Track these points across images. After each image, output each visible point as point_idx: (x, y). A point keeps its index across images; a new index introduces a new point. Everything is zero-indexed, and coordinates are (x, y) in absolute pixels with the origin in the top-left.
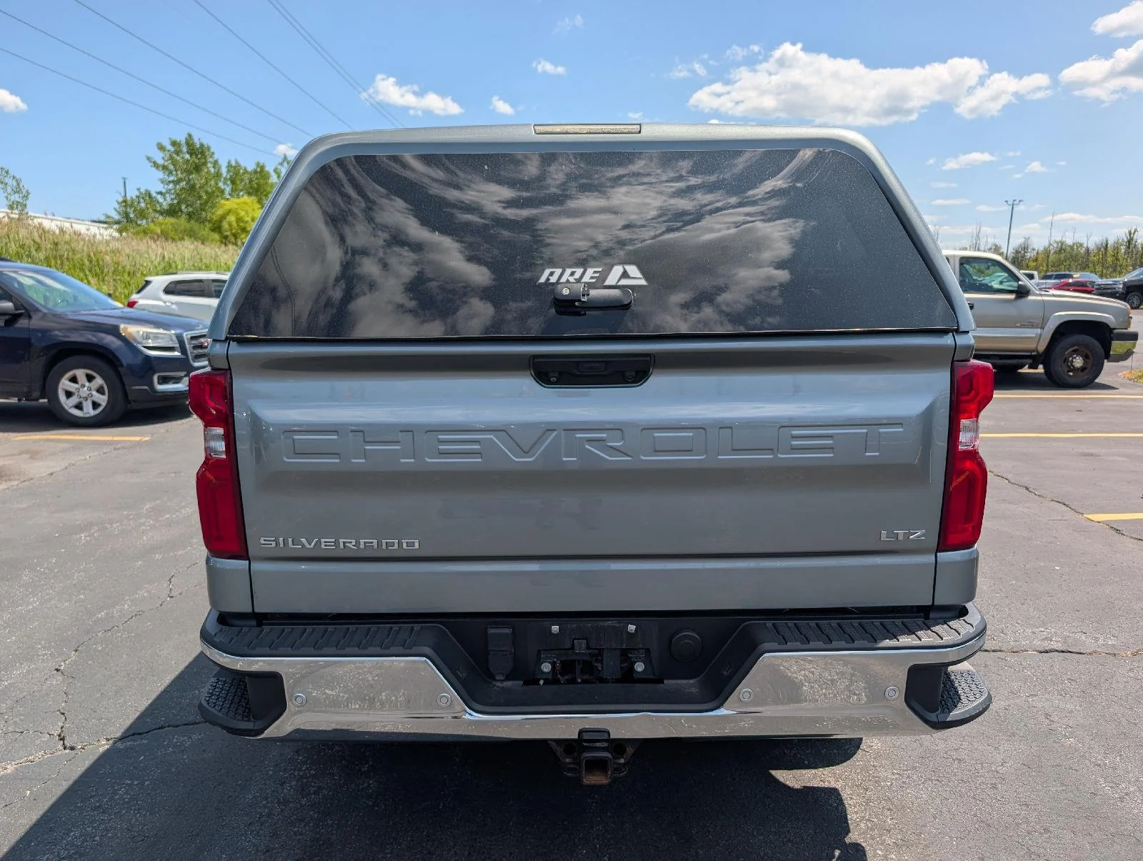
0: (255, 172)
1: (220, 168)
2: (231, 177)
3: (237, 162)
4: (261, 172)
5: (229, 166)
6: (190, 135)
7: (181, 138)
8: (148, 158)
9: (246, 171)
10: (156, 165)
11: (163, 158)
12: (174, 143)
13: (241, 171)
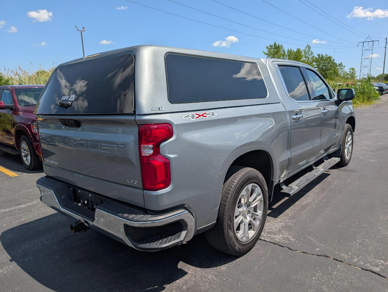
0: (297, 52)
1: (285, 52)
2: (288, 55)
3: (291, 49)
4: (298, 51)
5: (288, 51)
6: (275, 43)
7: (272, 44)
8: (263, 52)
9: (294, 52)
10: (265, 54)
11: (267, 51)
12: (270, 46)
13: (292, 52)
